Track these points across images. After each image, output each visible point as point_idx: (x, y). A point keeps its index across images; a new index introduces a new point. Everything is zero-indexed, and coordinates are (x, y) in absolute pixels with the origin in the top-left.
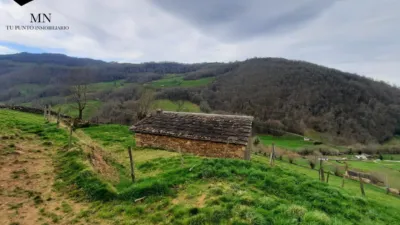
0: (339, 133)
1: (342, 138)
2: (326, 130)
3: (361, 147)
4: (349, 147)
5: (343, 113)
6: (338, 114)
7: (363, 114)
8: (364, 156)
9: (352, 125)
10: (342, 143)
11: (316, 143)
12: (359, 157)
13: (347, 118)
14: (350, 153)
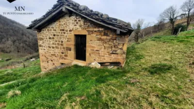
0: (18, 52)
1: (21, 54)
2: (10, 52)
3: (31, 56)
4: (26, 57)
5: (17, 41)
6: (14, 42)
7: (26, 41)
8: (34, 59)
9: (23, 47)
10: (22, 56)
11: (7, 60)
12: (32, 60)
13: (20, 44)
14: (27, 59)
